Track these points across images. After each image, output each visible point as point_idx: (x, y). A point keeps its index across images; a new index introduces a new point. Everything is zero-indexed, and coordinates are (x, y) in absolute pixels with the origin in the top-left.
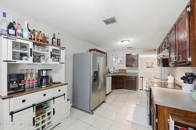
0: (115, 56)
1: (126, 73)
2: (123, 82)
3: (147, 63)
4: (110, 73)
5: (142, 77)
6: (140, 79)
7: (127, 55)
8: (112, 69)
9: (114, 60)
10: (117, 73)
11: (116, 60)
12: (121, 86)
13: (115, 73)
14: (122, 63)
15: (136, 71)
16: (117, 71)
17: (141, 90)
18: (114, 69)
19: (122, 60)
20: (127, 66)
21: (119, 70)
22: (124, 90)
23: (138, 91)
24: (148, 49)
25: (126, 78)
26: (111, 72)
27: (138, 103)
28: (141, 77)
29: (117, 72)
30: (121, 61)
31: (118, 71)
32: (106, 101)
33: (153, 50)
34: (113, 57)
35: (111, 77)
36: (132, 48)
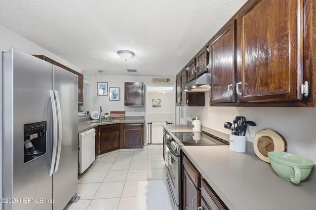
0: (103, 84)
1: (124, 117)
2: (119, 135)
3: (153, 100)
4: (91, 119)
5: (151, 123)
6: (147, 127)
7: (127, 84)
8: (98, 112)
9: (101, 92)
10: (107, 118)
11: (106, 94)
12: (116, 144)
13: (104, 119)
14: (117, 99)
15: (142, 114)
16: (107, 114)
17: (149, 144)
18: (101, 111)
19: (117, 92)
20: (126, 104)
21: (111, 112)
22: (121, 150)
23: (146, 147)
24: (159, 78)
25: (124, 126)
26: (94, 118)
27: (150, 176)
28: (149, 123)
29: (106, 116)
30: (114, 96)
31: (109, 115)
32: (78, 195)
33: (166, 80)
34: (99, 86)
35: (93, 130)
36: (135, 71)
